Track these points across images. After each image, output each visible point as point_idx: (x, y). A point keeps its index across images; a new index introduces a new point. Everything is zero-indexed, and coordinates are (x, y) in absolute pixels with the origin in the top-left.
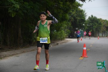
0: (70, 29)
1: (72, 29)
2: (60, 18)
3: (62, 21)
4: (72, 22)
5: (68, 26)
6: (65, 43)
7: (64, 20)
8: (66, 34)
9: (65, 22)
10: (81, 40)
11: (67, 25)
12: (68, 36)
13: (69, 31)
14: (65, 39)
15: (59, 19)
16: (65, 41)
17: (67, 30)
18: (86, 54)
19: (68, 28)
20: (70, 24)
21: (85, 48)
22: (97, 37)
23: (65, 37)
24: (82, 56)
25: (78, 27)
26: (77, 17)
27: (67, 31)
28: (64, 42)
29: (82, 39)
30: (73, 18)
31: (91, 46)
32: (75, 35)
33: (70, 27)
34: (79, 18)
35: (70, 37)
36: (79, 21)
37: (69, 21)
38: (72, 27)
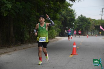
0: (60, 28)
1: (62, 28)
4: (62, 21)
5: (58, 25)
6: (56, 41)
7: (55, 20)
8: (56, 33)
12: (58, 35)
13: (59, 30)
14: (56, 38)
18: (76, 52)
19: (58, 27)
20: (60, 23)
21: (75, 46)
22: (86, 36)
23: (56, 35)
24: (72, 54)
25: (68, 26)
26: (67, 17)
27: (58, 30)
29: (72, 38)
30: (63, 17)
31: (80, 44)
33: (61, 26)
34: (69, 18)
35: (61, 35)
36: (69, 20)
37: (59, 20)
38: (62, 26)
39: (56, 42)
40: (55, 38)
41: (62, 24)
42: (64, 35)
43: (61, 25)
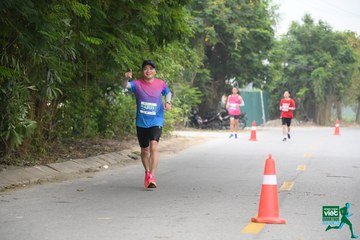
0: (196, 84)
1: (208, 84)
2: (150, 28)
3: (160, 43)
5: (187, 67)
6: (174, 152)
7: (169, 40)
8: (177, 110)
9: (171, 48)
10: (253, 136)
11: (182, 64)
12: (186, 119)
13: (192, 91)
14: (174, 133)
15: (146, 31)
16: (173, 140)
17: (181, 87)
18: (276, 208)
19: (187, 76)
20: (198, 57)
21: (271, 180)
22: (332, 124)
23: (172, 121)
24: (256, 216)
25: (237, 74)
26: (233, 25)
27: (184, 92)
28: (169, 146)
29: (258, 134)
30: (212, 28)
31: (299, 168)
32: (223, 115)
33: (198, 75)
34: (241, 30)
35: (200, 121)
36: (242, 44)
37: (193, 43)
38: (207, 72)
39: (172, 156)
40: (168, 137)
41: (205, 62)
42: (217, 119)
43: (201, 67)
